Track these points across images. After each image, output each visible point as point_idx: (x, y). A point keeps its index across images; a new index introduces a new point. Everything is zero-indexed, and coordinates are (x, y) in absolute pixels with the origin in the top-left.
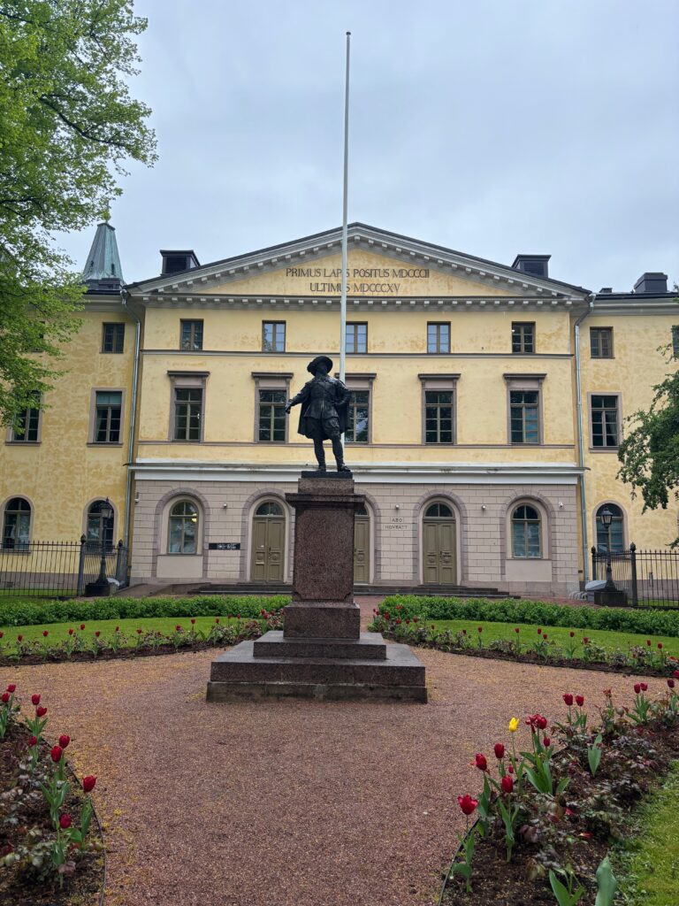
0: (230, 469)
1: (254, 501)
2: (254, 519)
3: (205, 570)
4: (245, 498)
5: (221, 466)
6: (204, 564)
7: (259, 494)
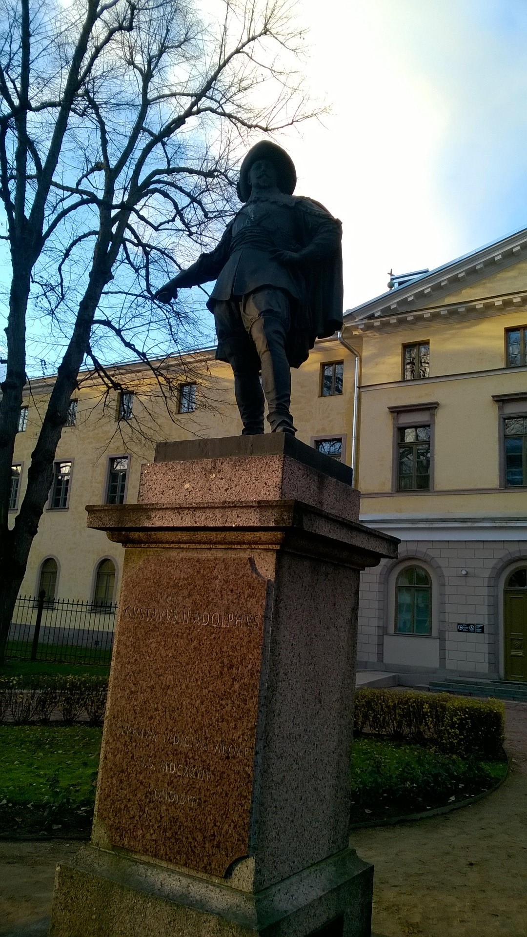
0: (469, 525)
1: (503, 568)
2: (506, 592)
3: (443, 659)
4: (491, 563)
5: (455, 520)
6: (440, 649)
7: (510, 558)
